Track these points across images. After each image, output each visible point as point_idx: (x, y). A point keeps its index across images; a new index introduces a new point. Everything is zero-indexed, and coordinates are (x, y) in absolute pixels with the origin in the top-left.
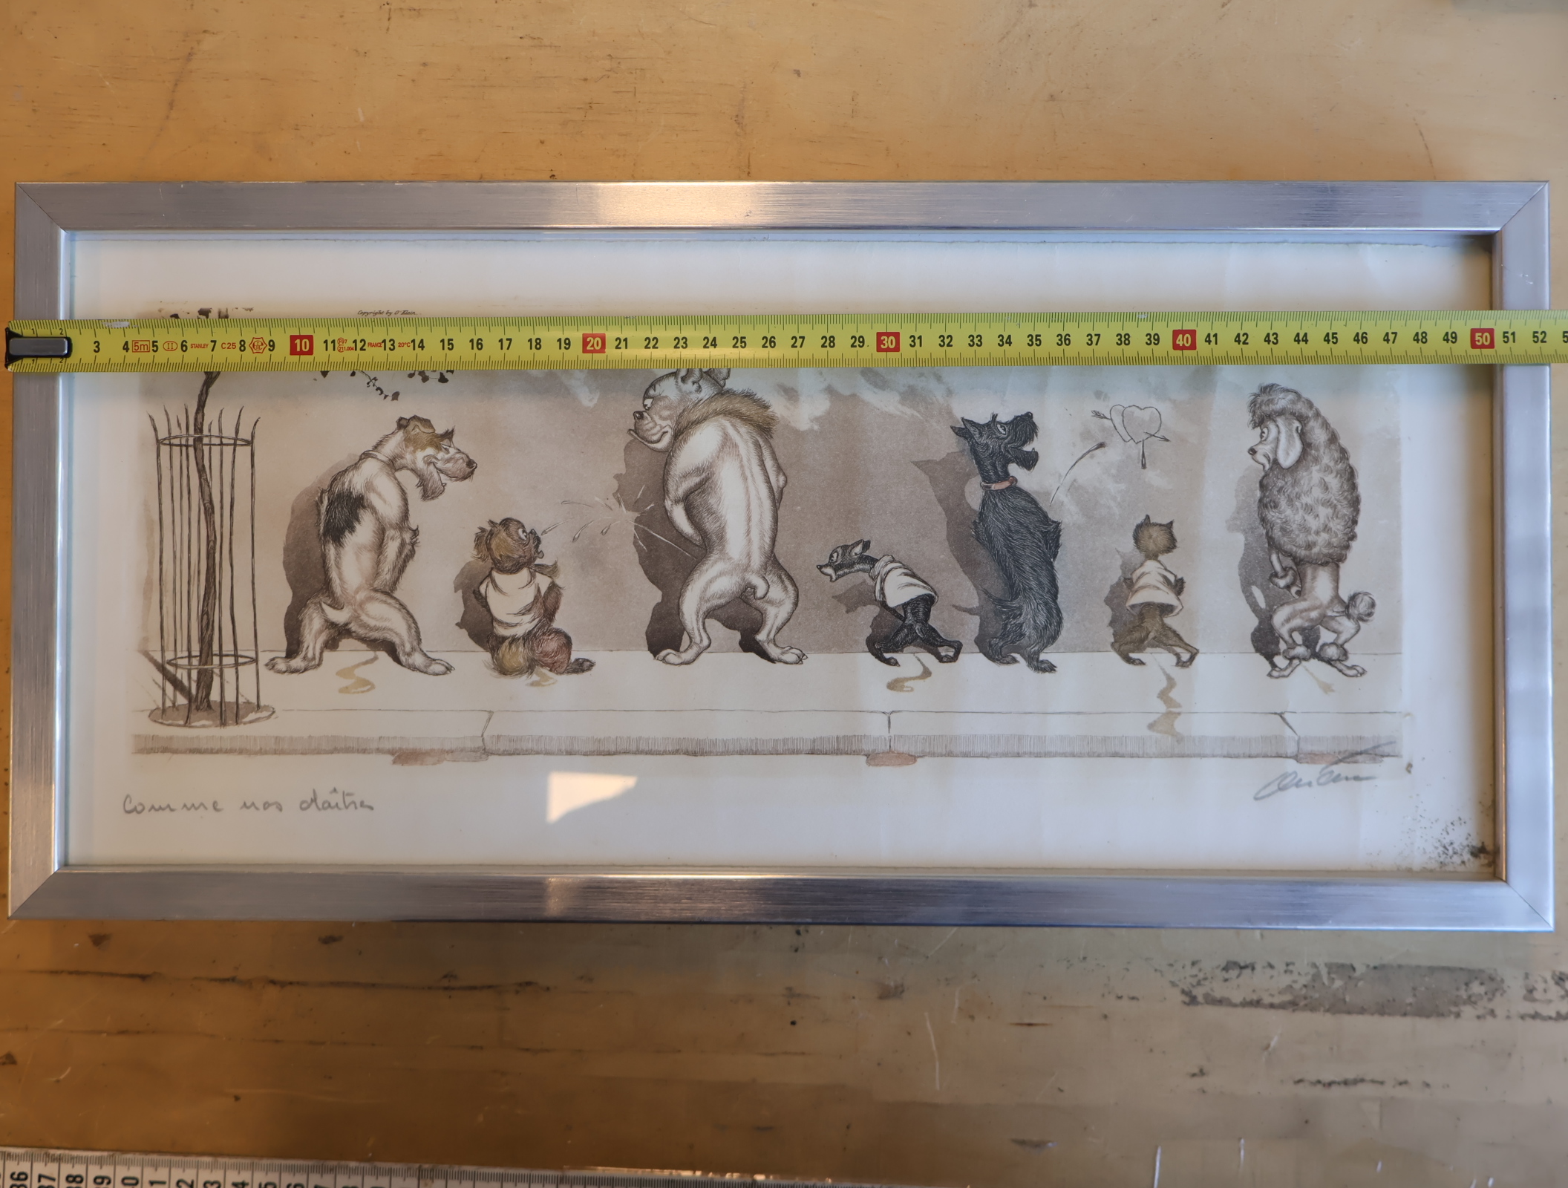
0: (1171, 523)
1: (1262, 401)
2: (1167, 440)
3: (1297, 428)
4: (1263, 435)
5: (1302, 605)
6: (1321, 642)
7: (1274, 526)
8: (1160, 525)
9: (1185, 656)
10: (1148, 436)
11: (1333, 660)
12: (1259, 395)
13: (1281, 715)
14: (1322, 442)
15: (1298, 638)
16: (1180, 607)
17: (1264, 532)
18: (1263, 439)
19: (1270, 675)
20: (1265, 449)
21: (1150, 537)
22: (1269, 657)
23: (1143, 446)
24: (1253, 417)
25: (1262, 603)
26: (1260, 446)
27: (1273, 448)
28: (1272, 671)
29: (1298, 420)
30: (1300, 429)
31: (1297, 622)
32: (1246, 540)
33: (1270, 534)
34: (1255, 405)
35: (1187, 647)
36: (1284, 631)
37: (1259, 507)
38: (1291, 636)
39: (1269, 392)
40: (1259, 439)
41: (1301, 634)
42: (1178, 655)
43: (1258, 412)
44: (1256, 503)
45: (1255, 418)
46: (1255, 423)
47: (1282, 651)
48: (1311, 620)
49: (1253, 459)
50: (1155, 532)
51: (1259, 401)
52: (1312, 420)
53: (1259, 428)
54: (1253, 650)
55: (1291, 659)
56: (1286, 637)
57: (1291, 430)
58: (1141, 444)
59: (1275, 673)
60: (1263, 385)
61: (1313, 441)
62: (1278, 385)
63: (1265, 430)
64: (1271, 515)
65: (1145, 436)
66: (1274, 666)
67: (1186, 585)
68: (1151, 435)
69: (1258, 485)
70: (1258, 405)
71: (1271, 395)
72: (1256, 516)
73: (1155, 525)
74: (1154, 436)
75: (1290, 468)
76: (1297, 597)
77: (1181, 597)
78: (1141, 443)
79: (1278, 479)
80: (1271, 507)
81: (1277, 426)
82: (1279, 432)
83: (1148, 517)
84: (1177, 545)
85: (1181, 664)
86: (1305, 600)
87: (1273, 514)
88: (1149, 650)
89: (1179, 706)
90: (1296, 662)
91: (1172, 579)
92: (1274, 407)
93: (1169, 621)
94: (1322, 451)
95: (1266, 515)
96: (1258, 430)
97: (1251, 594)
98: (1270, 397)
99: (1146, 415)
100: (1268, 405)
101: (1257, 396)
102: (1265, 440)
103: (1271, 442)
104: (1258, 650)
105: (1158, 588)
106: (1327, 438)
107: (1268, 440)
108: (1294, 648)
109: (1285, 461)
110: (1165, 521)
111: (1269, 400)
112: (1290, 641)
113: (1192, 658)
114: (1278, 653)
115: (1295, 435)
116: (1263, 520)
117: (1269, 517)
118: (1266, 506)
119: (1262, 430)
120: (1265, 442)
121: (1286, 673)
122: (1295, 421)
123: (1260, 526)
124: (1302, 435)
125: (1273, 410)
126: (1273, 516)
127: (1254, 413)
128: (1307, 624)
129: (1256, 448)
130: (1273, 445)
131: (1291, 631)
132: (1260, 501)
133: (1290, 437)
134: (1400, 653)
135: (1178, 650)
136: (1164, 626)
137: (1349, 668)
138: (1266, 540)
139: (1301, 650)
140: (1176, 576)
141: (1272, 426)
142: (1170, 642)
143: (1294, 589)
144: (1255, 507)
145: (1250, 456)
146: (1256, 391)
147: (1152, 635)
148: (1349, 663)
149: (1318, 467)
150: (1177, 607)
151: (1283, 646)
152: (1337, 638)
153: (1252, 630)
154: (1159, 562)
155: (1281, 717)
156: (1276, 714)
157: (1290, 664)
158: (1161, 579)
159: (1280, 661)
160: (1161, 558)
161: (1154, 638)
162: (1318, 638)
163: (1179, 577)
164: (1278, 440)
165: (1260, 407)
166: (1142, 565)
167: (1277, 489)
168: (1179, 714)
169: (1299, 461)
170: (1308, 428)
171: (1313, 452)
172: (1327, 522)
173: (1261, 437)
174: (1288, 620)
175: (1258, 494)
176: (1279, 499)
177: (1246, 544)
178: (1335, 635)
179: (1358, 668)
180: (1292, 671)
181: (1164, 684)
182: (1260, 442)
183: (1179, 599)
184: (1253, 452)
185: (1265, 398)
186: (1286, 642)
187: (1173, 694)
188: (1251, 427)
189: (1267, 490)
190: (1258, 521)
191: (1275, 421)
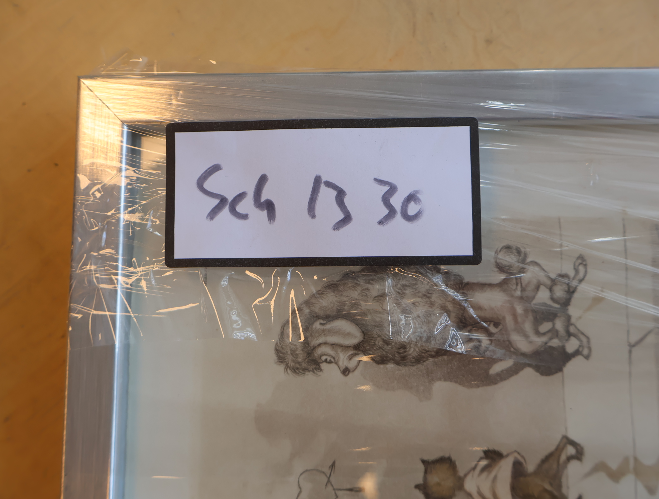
0: (423, 462)
1: (293, 361)
2: (334, 464)
3: (321, 324)
4: (328, 360)
5: (509, 320)
6: (550, 303)
7: (424, 350)
8: (426, 472)
9: (571, 450)
10: (329, 485)
11: (569, 289)
12: (287, 365)
13: (632, 346)
14: (336, 299)
15: (545, 327)
16: (516, 455)
17: (431, 360)
18: (333, 360)
19: (587, 357)
20: (343, 359)
21: (438, 484)
22: (566, 357)
23: (340, 490)
24: (309, 371)
25: (508, 363)
26: (340, 363)
27: (342, 351)
28: (582, 355)
29: (312, 324)
30: (322, 322)
31: (528, 327)
32: (440, 379)
33: (433, 353)
34: (297, 369)
35: (559, 449)
36: (539, 341)
37: (405, 366)
38: (544, 334)
39: (284, 354)
40: (333, 366)
41: (541, 324)
42: (570, 458)
43: (304, 365)
44: (400, 368)
45: (311, 369)
46: (315, 369)
47: (560, 344)
48: (526, 311)
49: (354, 371)
50: (434, 479)
51: (292, 364)
52: (312, 308)
53: (321, 365)
54: (559, 375)
55: (569, 334)
56: (544, 339)
57: (324, 331)
58: (340, 493)
59: (585, 352)
60: (277, 360)
61: (335, 308)
62: (277, 344)
63: (324, 358)
64: (412, 352)
65: (330, 488)
66: (577, 353)
67: (491, 448)
68: (329, 481)
69: (382, 366)
70: (298, 366)
71: (287, 352)
72: (414, 368)
73: (425, 479)
74: (329, 478)
75: (363, 332)
76: (500, 327)
77: (505, 453)
78: (337, 492)
79: (375, 344)
80: (405, 352)
81: (320, 345)
82: (325, 343)
83: (417, 487)
84: (447, 455)
85: (579, 455)
86: (504, 318)
87: (412, 350)
88: (564, 490)
89: (626, 459)
90: (572, 329)
91: (484, 463)
92: (299, 349)
93: (531, 467)
94: (345, 299)
95: (413, 358)
96: (324, 366)
97: (498, 374)
98: (289, 352)
99: (307, 487)
100: (297, 355)
101: (287, 367)
102: (334, 358)
103: (336, 351)
104: (560, 369)
105: (495, 478)
106: (332, 294)
107: (334, 355)
108: (557, 332)
109: (356, 337)
110: (422, 467)
111: (292, 354)
112: (549, 335)
113: (573, 443)
114: (563, 348)
115: (328, 326)
116: (419, 360)
117: (415, 354)
118: (404, 358)
119: (323, 362)
120: (336, 359)
121: (584, 340)
122: (314, 327)
123: (425, 363)
124: (328, 318)
125: (303, 350)
126: (414, 350)
127: (305, 370)
128: (531, 317)
129: (343, 368)
130: (339, 350)
131: (538, 333)
132: (397, 363)
133: (331, 332)
134: (559, 219)
135: (563, 457)
136: (538, 471)
137: (577, 271)
138: (440, 358)
139: (559, 325)
140: (481, 459)
141: (320, 351)
142: (555, 466)
143: (492, 329)
144: (404, 370)
145: (351, 375)
146: (282, 367)
147: (548, 487)
148: (572, 273)
149: (363, 303)
150: (515, 458)
151: (555, 343)
152: (545, 286)
153: (538, 374)
154: (466, 475)
155: (634, 346)
156: (630, 352)
157: (575, 336)
158: (485, 474)
159: (572, 346)
160: (461, 473)
161: (551, 484)
162: (545, 304)
163: (482, 455)
164: (333, 345)
165: (299, 363)
166: (469, 495)
167: (386, 346)
168: (636, 459)
169: (357, 323)
170: (321, 313)
171: (346, 308)
172: (421, 294)
173: (330, 362)
174: (526, 336)
175: (390, 366)
176: (396, 343)
177: (445, 380)
178: (542, 287)
179: (577, 264)
180: (583, 334)
181: (602, 476)
182: (336, 363)
183: (507, 456)
184: (346, 371)
185: (289, 358)
186: (551, 339)
187: (614, 465)
188: (321, 373)
189: (387, 357)
190: (419, 366)
191: (314, 348)
